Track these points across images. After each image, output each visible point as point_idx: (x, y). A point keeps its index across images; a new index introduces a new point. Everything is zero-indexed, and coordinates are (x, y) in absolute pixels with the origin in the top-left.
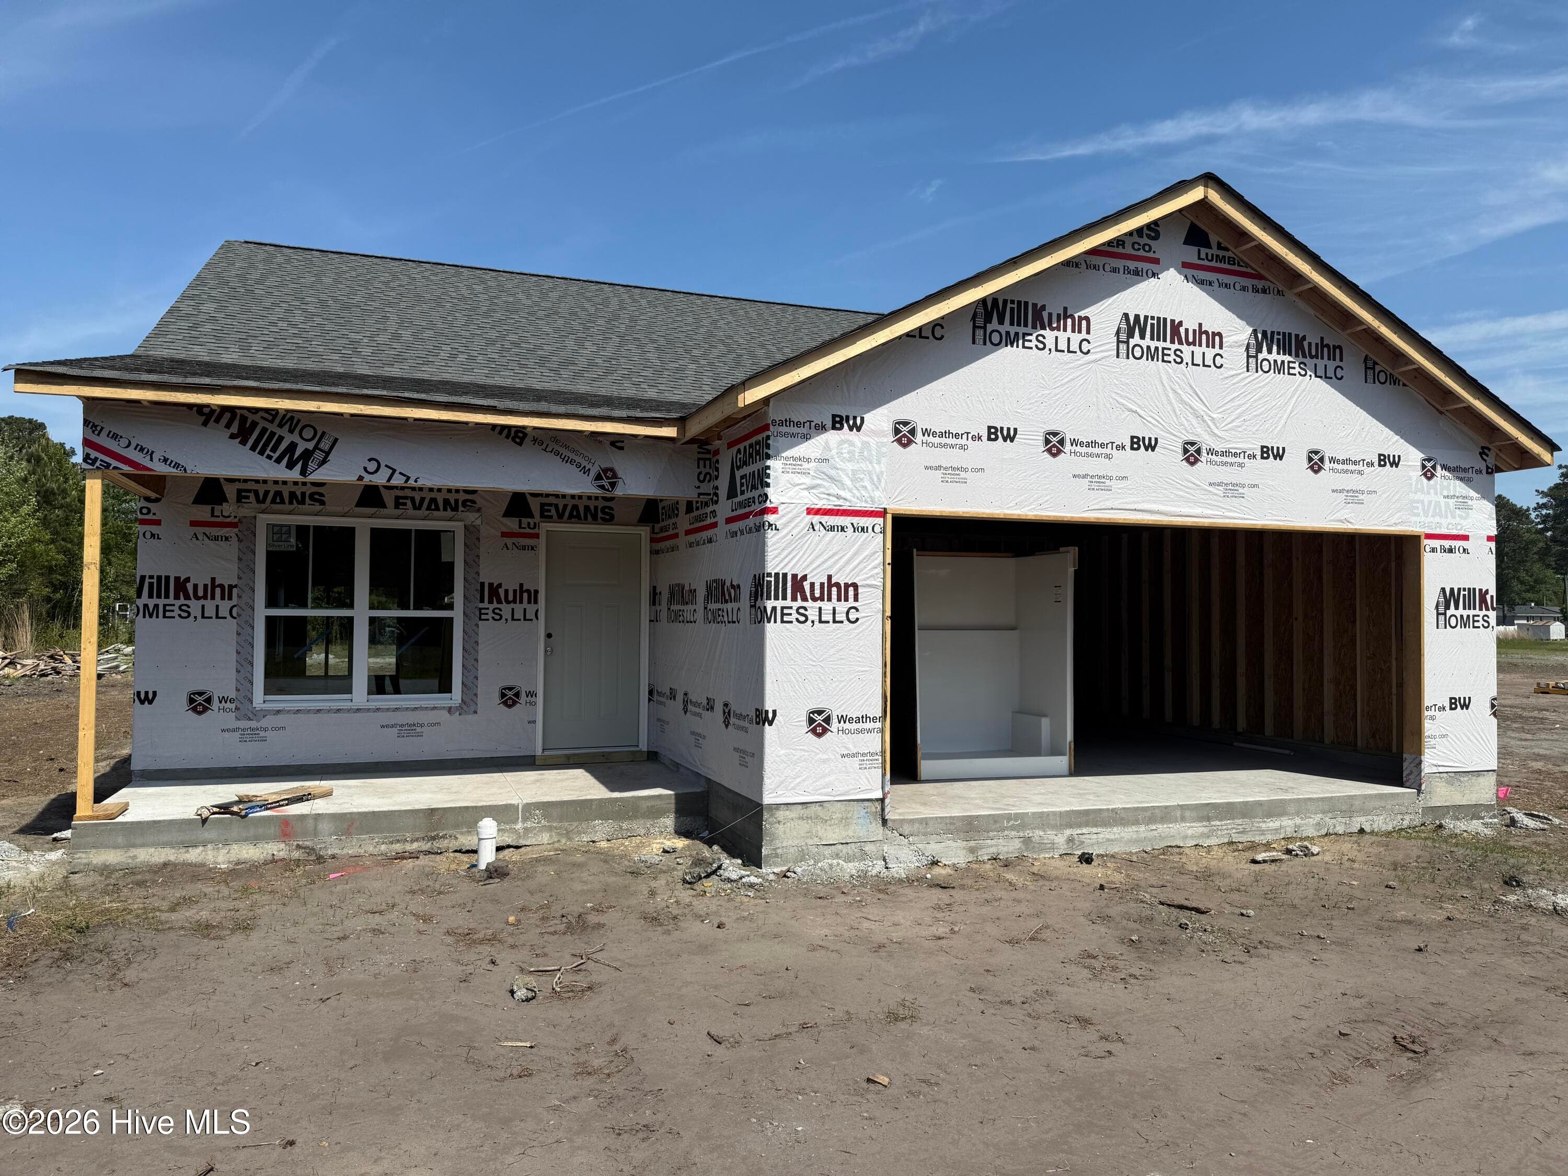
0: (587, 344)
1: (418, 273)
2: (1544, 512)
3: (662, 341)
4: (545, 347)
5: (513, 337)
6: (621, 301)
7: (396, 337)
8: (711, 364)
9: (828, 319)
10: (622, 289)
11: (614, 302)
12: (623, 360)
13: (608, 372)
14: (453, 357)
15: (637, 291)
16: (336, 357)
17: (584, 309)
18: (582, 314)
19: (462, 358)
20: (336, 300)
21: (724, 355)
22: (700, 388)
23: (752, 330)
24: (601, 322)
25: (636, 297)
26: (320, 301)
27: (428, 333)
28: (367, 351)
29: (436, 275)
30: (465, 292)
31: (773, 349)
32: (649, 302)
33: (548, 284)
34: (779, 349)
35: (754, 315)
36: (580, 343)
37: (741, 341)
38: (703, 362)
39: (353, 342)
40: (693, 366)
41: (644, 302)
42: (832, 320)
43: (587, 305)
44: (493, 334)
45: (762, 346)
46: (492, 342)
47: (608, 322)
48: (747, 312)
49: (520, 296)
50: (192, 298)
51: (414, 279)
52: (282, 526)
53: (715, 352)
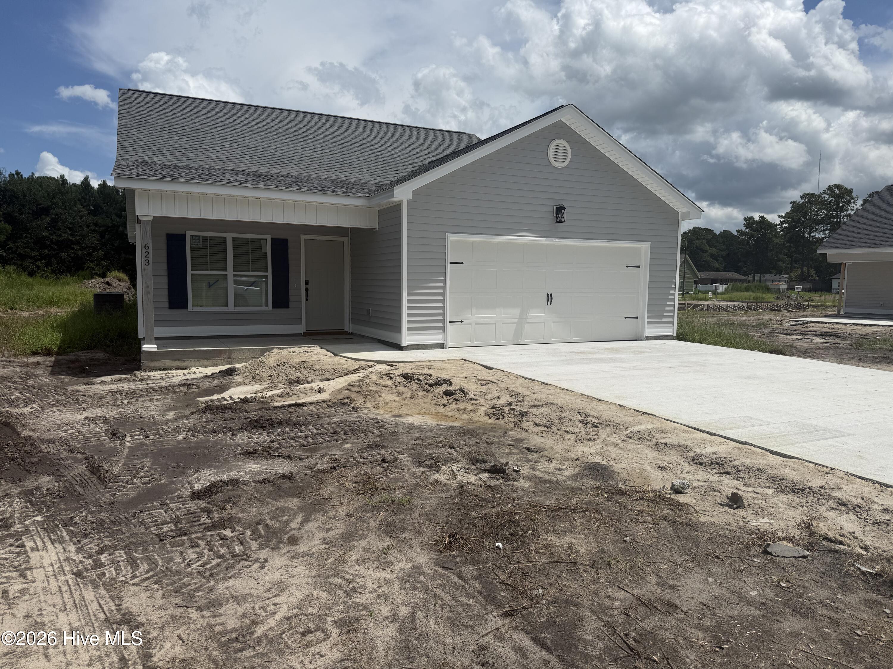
0: (307, 149)
1: (218, 108)
2: (784, 225)
3: (341, 148)
4: (290, 152)
5: (273, 147)
6: (317, 123)
7: (223, 147)
8: (365, 160)
9: (416, 133)
10: (316, 116)
11: (313, 124)
12: (326, 159)
13: (321, 165)
14: (251, 158)
15: (323, 117)
16: (202, 159)
17: (301, 129)
18: (300, 132)
19: (255, 158)
20: (188, 126)
21: (370, 155)
22: (362, 174)
23: (381, 140)
24: (310, 136)
25: (323, 121)
26: (181, 127)
27: (236, 145)
28: (214, 156)
29: (226, 109)
30: (244, 120)
31: (392, 151)
32: (330, 124)
33: (280, 114)
34: (395, 152)
35: (380, 131)
36: (303, 148)
37: (377, 147)
38: (361, 159)
39: (206, 151)
40: (357, 162)
41: (327, 124)
42: (418, 134)
43: (302, 126)
44: (264, 145)
45: (387, 150)
46: (265, 150)
47: (314, 136)
48: (377, 129)
49: (269, 121)
50: (124, 125)
51: (217, 112)
52: (196, 236)
53: (366, 154)
